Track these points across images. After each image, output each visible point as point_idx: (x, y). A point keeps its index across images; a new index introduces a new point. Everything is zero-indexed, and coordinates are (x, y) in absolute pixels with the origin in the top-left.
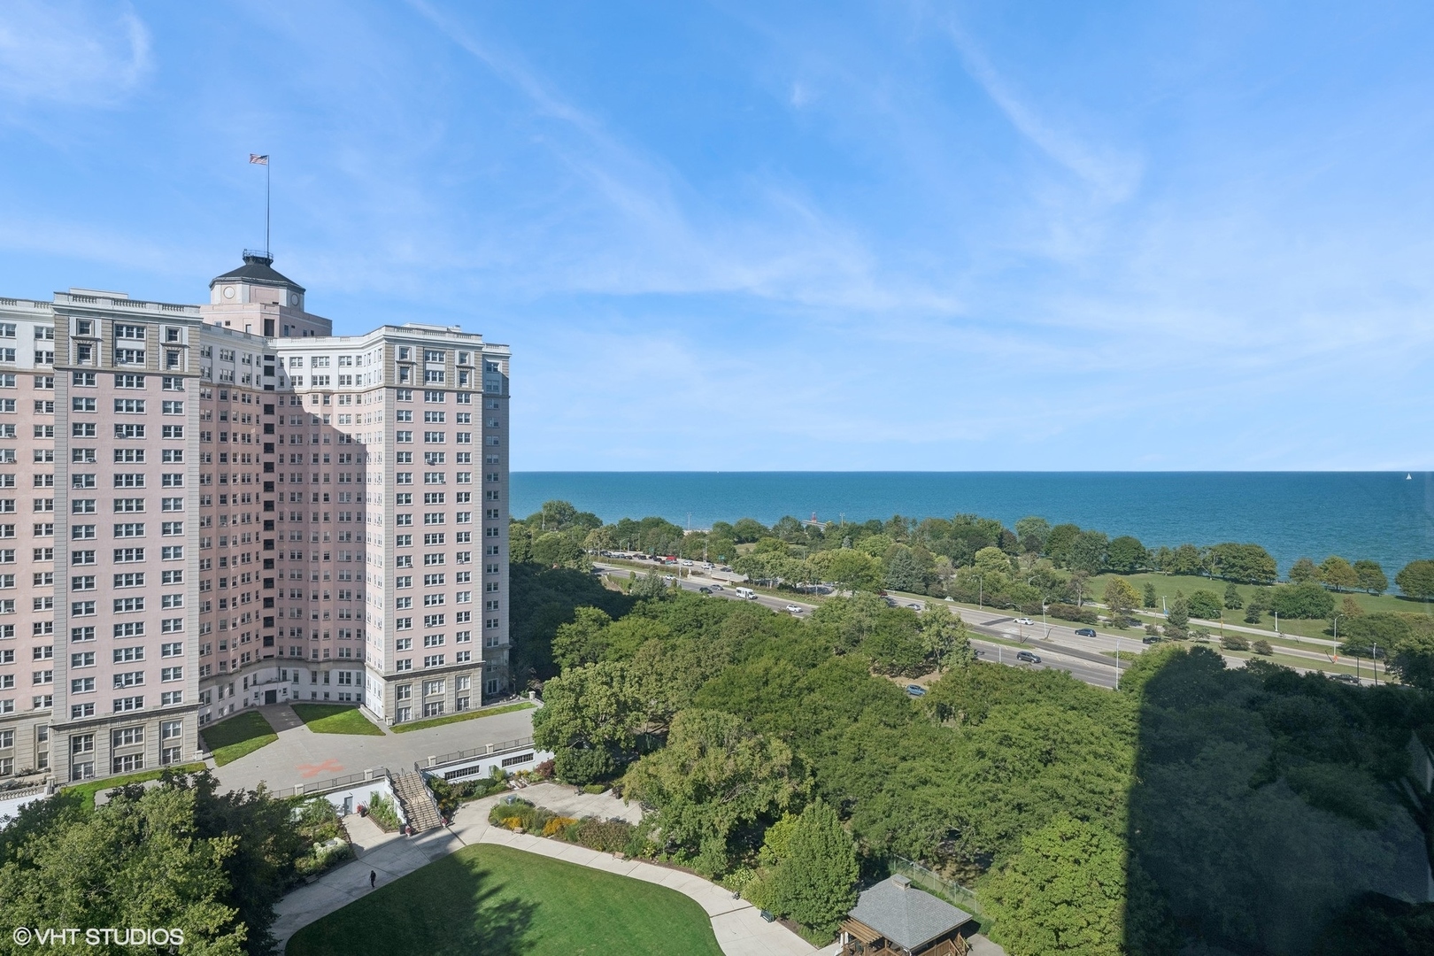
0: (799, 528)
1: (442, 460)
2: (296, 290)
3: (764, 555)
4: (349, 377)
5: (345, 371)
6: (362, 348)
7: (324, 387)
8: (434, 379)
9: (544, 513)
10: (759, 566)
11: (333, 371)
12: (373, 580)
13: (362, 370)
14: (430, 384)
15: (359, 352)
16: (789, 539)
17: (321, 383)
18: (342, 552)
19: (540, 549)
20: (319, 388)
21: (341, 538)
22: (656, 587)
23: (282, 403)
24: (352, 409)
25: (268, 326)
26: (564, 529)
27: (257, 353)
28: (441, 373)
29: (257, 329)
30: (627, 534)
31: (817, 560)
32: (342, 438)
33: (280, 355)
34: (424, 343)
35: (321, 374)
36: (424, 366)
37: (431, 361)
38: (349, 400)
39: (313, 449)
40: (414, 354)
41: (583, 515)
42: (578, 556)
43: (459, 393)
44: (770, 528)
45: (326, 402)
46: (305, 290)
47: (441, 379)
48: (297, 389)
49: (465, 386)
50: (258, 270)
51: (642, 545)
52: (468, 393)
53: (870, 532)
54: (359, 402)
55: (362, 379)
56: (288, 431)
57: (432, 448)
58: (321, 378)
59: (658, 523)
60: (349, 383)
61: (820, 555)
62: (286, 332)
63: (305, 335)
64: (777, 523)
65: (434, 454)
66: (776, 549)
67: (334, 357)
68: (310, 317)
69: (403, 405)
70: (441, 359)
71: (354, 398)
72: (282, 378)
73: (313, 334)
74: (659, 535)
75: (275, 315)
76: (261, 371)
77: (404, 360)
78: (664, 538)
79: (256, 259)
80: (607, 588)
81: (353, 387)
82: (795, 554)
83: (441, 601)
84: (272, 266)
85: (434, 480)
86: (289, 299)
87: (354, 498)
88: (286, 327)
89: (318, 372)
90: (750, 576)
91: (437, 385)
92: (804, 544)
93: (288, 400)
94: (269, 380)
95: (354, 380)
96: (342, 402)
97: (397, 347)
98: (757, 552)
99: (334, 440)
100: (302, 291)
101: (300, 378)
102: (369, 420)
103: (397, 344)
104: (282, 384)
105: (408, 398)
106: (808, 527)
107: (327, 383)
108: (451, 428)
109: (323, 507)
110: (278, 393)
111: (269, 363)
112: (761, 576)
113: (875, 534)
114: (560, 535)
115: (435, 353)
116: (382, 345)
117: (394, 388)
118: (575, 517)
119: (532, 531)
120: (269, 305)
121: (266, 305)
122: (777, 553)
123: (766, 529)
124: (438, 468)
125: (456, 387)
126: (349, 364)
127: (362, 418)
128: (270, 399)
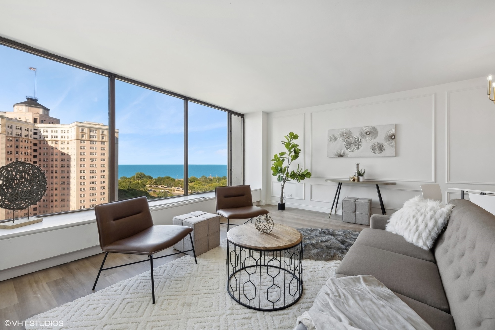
0: (206, 178)
1: (96, 161)
2: (46, 110)
3: (196, 185)
4: (65, 136)
5: (63, 134)
6: (69, 128)
7: (56, 139)
8: (93, 138)
9: (136, 176)
10: (194, 188)
11: (59, 134)
12: (72, 195)
13: (68, 134)
14: (92, 139)
15: (68, 129)
16: (203, 181)
17: (55, 138)
18: (62, 187)
19: (133, 185)
20: (54, 139)
21: (62, 183)
22: (165, 194)
23: (40, 143)
24: (66, 145)
25: (35, 120)
26: (141, 180)
27: (31, 127)
28: (96, 136)
29: (31, 121)
30: (160, 181)
31: (209, 186)
32: (62, 154)
33: (39, 129)
34: (89, 127)
35: (55, 135)
36: (90, 134)
37: (92, 132)
38: (64, 143)
39: (51, 157)
40: (86, 130)
41: (147, 176)
42: (144, 187)
43: (102, 142)
44: (199, 179)
45: (56, 143)
46: (50, 110)
47: (96, 138)
48: (46, 139)
49: (103, 140)
50: (32, 102)
51: (164, 184)
52: (104, 142)
53: (223, 179)
54: (68, 143)
55: (69, 137)
56: (42, 151)
57: (92, 157)
58: (55, 136)
59: (168, 178)
60: (65, 138)
61: (210, 185)
62: (42, 122)
63: (49, 123)
64: (201, 177)
65: (93, 159)
66: (199, 184)
67: (59, 130)
68: (51, 118)
69: (82, 145)
70: (95, 132)
71: (66, 142)
72: (40, 136)
73: (52, 123)
74: (168, 181)
75: (38, 117)
76: (32, 133)
77: (83, 132)
78: (170, 182)
79: (31, 99)
80: (151, 195)
81: (66, 139)
82: (204, 185)
83: (95, 200)
84: (37, 102)
85: (93, 166)
86: (44, 112)
87: (66, 172)
88: (42, 121)
89: (54, 134)
90: (191, 191)
91: (94, 139)
92: (207, 182)
93: (42, 142)
94: (36, 136)
95: (66, 137)
96: (62, 143)
97: (80, 129)
98: (194, 185)
99: (59, 154)
100: (49, 110)
101: (47, 136)
102: (71, 149)
103: (81, 128)
104: (40, 138)
105: (84, 143)
106: (209, 178)
107: (57, 138)
108: (99, 151)
109: (55, 175)
110: (39, 140)
111: (36, 131)
112: (194, 191)
113: (224, 179)
114: (140, 181)
115: (93, 130)
116: (75, 127)
117: (79, 140)
118: (145, 177)
119: (132, 180)
120: (36, 113)
121: (34, 113)
122: (199, 185)
123: (198, 179)
124: (94, 163)
125: (100, 140)
126: (65, 132)
127: (69, 148)
128: (36, 142)
